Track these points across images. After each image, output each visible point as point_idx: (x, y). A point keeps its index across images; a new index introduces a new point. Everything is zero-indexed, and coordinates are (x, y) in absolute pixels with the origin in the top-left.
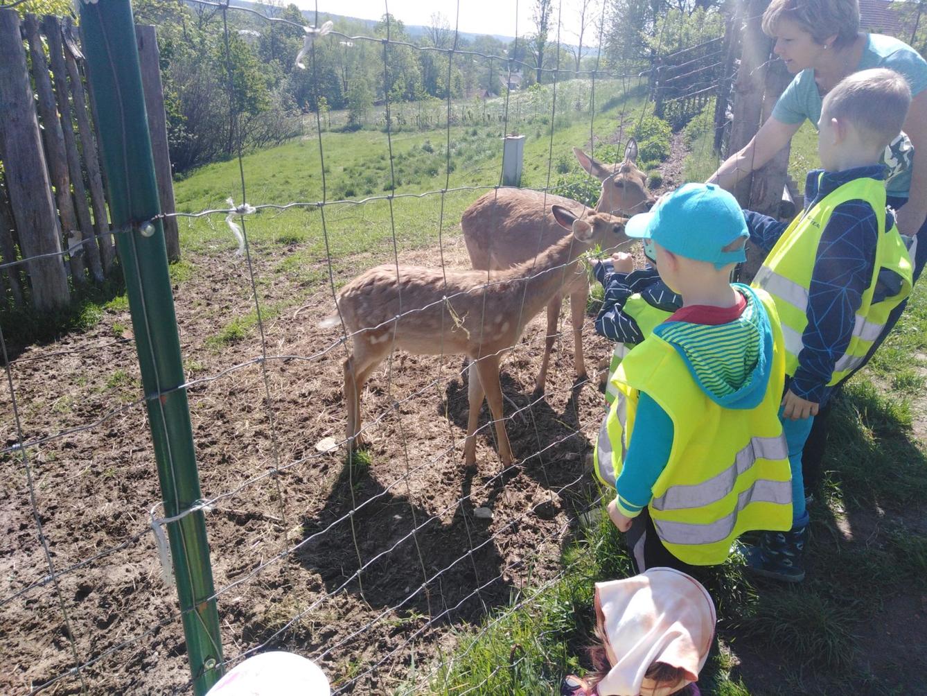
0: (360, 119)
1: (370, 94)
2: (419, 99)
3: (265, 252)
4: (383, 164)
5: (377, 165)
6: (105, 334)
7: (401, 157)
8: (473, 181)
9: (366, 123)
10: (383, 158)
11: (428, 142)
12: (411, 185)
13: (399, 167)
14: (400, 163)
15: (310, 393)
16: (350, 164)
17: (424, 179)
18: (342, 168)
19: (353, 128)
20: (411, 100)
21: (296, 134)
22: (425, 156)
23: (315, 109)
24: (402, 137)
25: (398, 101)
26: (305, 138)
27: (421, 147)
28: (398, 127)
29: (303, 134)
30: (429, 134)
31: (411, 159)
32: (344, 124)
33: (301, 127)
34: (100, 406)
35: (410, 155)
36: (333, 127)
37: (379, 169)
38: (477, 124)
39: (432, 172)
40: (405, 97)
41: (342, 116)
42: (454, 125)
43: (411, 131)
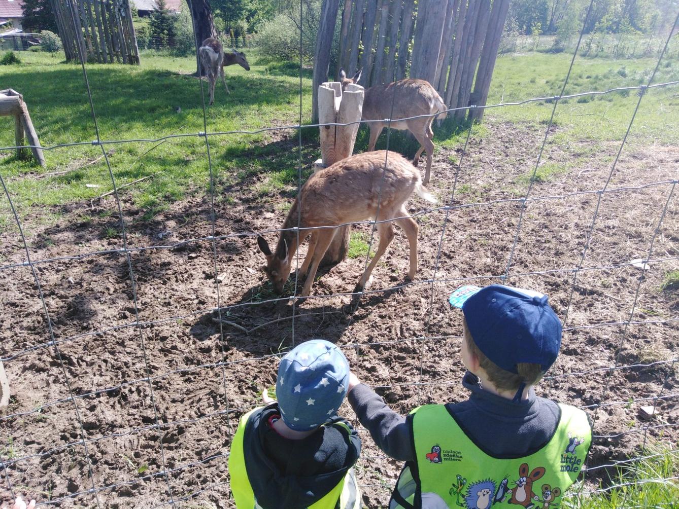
0: (563, 44)
1: (578, 25)
2: (623, 31)
3: (533, 129)
4: (580, 81)
5: (576, 82)
6: (444, 161)
7: (597, 77)
8: (670, 104)
9: (568, 47)
10: (580, 77)
11: (624, 68)
12: (603, 101)
13: (594, 85)
14: (595, 82)
15: (614, 227)
16: (553, 78)
17: (617, 98)
18: (545, 81)
19: (556, 50)
20: (614, 32)
21: (509, 51)
22: (618, 79)
23: (529, 32)
24: (599, 61)
25: (602, 31)
26: (516, 55)
27: (616, 72)
28: (595, 53)
29: (514, 51)
30: (625, 62)
31: (605, 80)
32: (548, 47)
33: (514, 45)
34: (458, 202)
35: (605, 76)
36: (539, 48)
37: (576, 84)
38: (671, 58)
39: (624, 93)
40: (609, 28)
41: (549, 41)
42: (649, 57)
43: (607, 57)
